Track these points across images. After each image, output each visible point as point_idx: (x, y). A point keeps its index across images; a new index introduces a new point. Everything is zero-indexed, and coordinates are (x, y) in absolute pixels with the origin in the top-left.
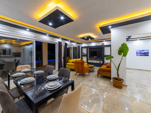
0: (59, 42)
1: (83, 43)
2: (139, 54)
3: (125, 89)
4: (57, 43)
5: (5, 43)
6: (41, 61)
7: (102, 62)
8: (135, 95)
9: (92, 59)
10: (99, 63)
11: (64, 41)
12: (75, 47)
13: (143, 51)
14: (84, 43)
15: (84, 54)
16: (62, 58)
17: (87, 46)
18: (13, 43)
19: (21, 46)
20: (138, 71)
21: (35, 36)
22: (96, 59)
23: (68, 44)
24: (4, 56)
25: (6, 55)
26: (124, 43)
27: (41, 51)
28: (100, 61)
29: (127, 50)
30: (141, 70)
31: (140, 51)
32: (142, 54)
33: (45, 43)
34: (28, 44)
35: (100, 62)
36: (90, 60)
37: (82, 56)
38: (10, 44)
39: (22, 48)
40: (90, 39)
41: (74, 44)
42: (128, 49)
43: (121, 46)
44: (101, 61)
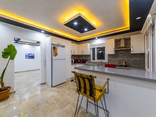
2: (28, 57)
3: (12, 97)
8: (24, 96)
13: (31, 54)
20: (27, 73)
26: (11, 44)
29: (15, 53)
30: (29, 71)
31: (28, 54)
32: (30, 57)
42: (17, 52)
43: (7, 47)
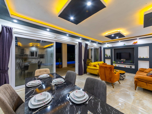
0: (79, 43)
1: (105, 44)
4: (77, 44)
5: (32, 46)
6: (61, 63)
7: (133, 67)
9: (119, 62)
10: (129, 67)
11: (84, 42)
12: (96, 49)
14: (108, 43)
15: (107, 56)
16: (83, 60)
17: (112, 46)
18: (38, 46)
19: (45, 49)
21: (55, 36)
22: (124, 63)
23: (88, 45)
24: (32, 57)
25: (33, 57)
27: (61, 53)
28: (130, 66)
33: (65, 44)
34: (50, 46)
35: (131, 67)
36: (115, 63)
37: (105, 58)
38: (36, 47)
39: (45, 50)
40: (117, 38)
41: (95, 45)
44: (132, 66)
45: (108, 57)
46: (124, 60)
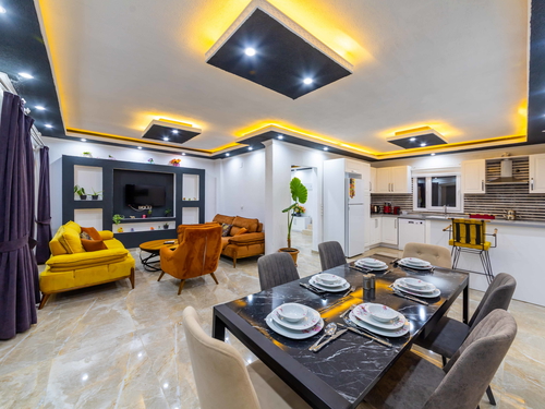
7: (172, 226)
9: (133, 218)
10: (162, 228)
15: (83, 197)
22: (149, 218)
28: (164, 223)
29: (304, 191)
35: (166, 226)
36: (122, 222)
37: (73, 206)
44: (168, 223)
45: (89, 198)
46: (150, 208)
